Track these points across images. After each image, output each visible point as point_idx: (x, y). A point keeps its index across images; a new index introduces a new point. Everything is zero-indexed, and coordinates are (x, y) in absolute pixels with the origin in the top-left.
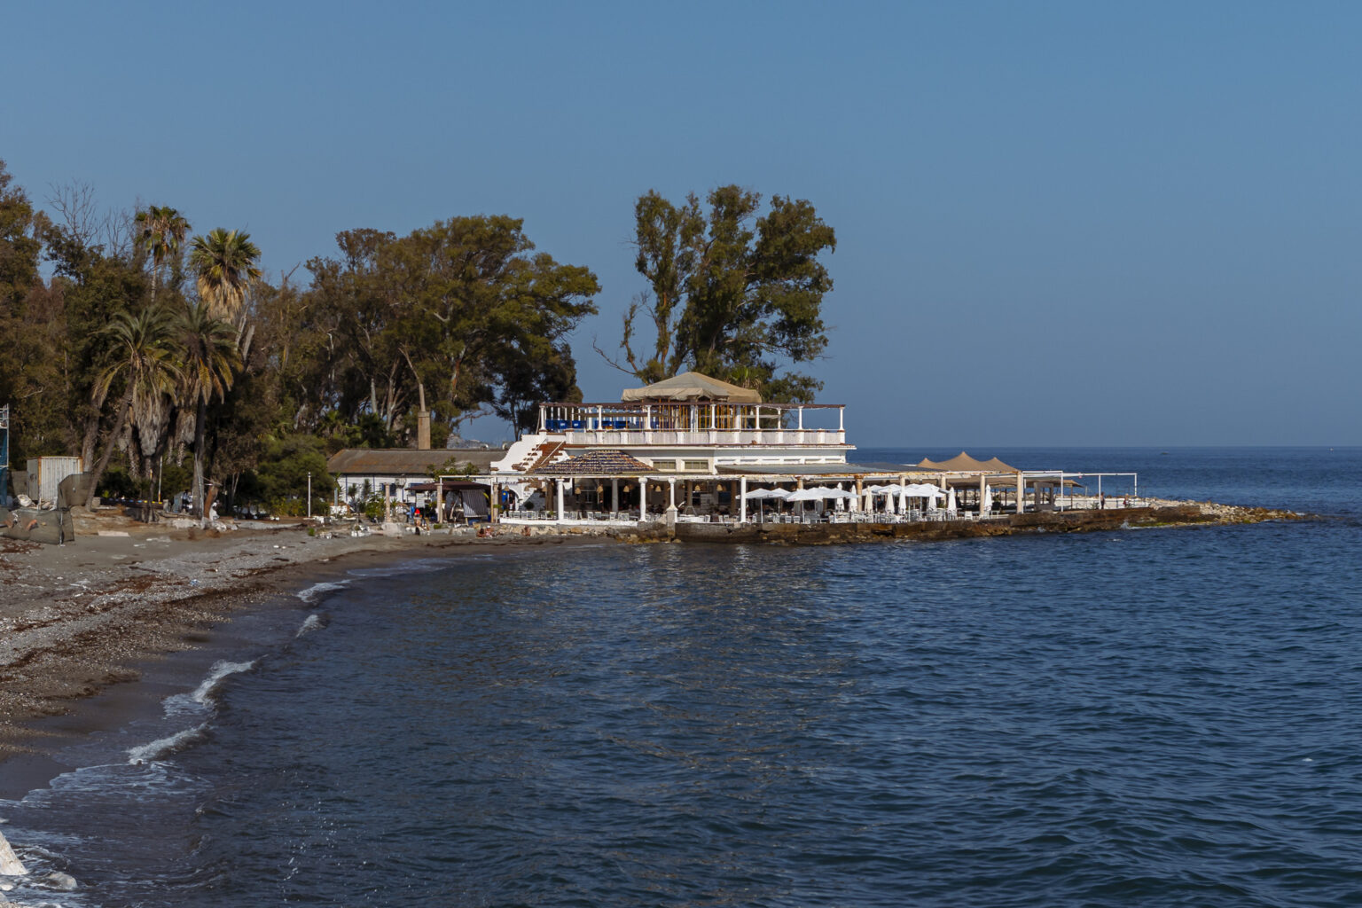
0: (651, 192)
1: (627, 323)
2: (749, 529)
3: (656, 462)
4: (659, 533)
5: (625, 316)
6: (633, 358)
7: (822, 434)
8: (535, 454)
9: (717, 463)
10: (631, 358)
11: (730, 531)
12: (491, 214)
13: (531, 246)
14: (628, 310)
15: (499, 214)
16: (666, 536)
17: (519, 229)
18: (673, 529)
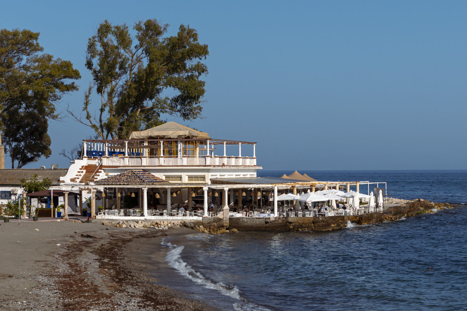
0: (106, 21)
1: (87, 97)
2: (280, 221)
3: (167, 177)
4: (218, 224)
5: (85, 93)
6: (90, 117)
7: (248, 159)
8: (82, 172)
9: (210, 177)
10: (88, 117)
11: (267, 223)
12: (23, 29)
13: (42, 49)
14: (88, 90)
15: (27, 29)
16: (223, 226)
17: (36, 39)
18: (228, 221)
